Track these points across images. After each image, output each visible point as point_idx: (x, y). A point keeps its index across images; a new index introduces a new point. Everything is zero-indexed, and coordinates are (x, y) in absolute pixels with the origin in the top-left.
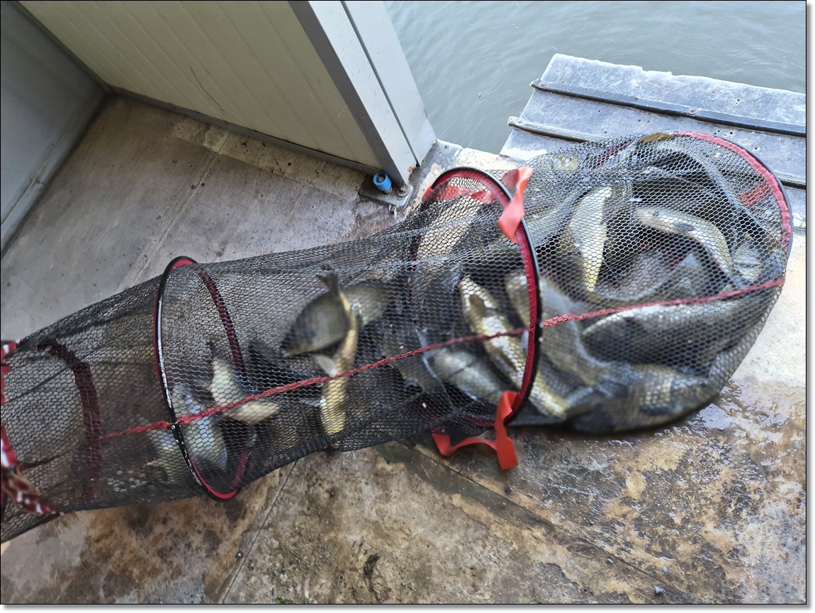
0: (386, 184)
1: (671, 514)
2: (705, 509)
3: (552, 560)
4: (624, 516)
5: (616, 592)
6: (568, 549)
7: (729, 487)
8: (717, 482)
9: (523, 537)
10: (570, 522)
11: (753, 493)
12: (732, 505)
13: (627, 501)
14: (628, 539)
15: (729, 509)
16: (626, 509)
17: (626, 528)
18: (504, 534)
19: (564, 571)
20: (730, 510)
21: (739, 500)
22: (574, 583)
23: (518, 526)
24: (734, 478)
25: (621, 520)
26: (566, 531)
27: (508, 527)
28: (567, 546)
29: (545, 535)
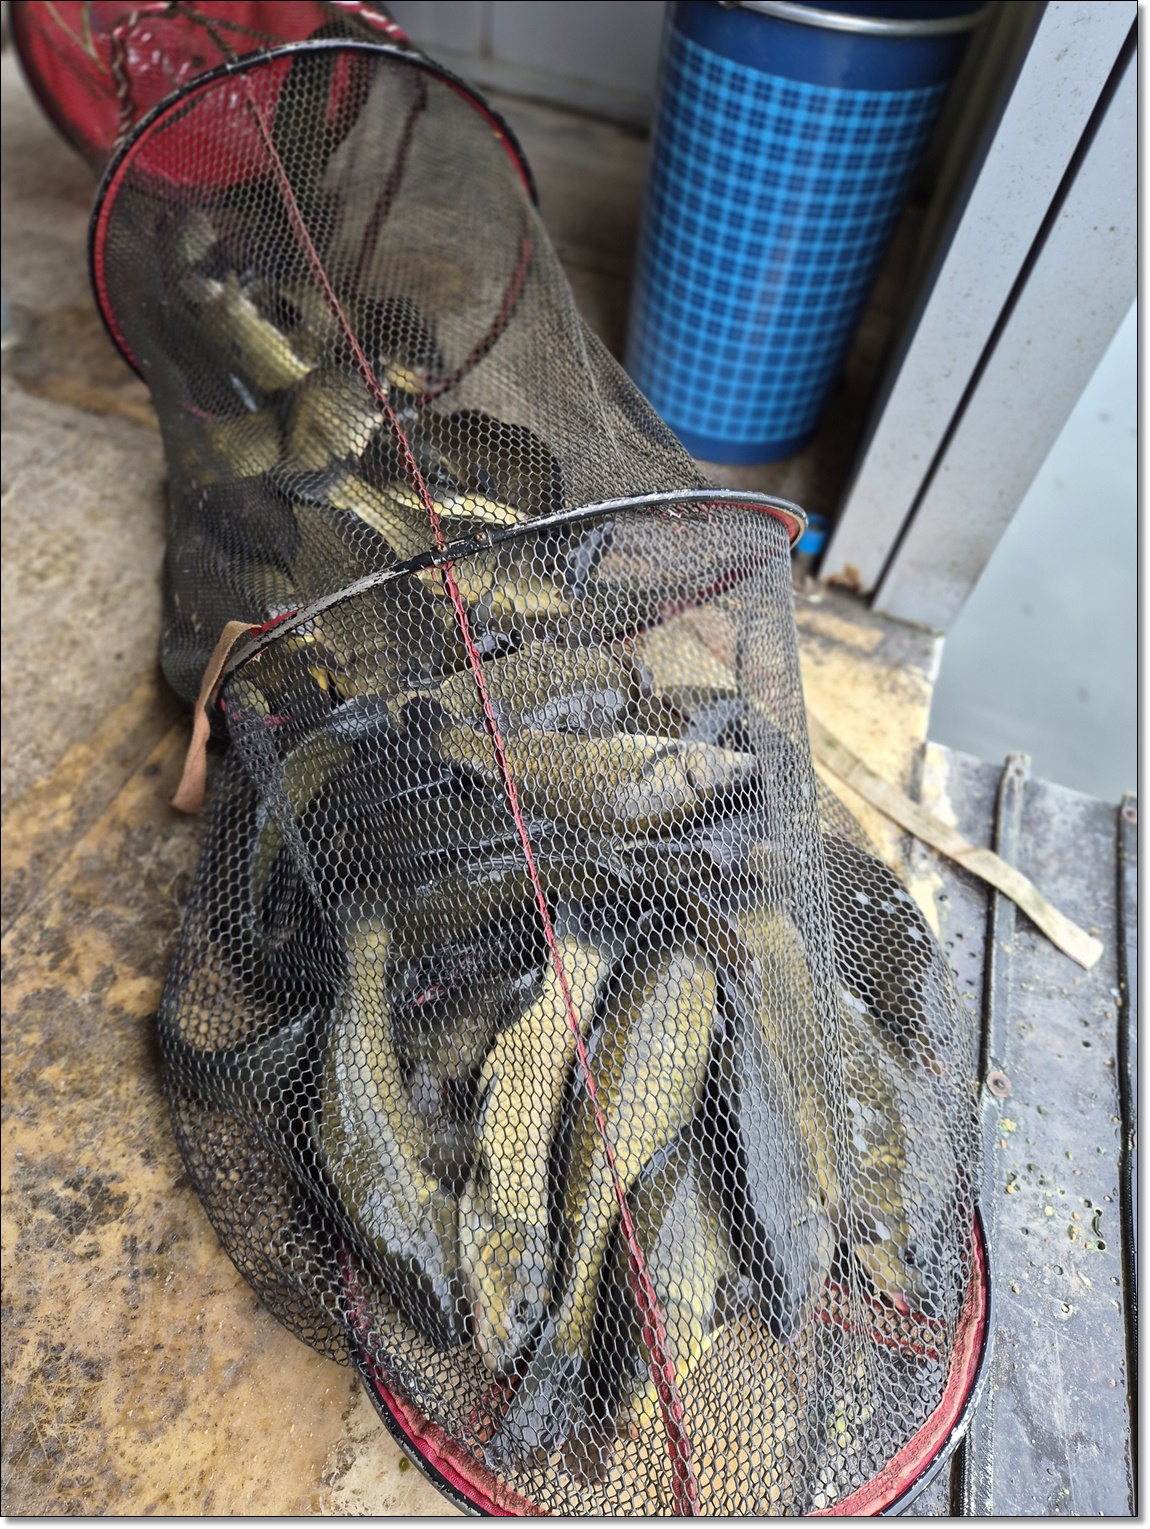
1: (63, 1062)
2: (68, 1131)
4: (74, 971)
7: (112, 1186)
8: (125, 1160)
9: (57, 795)
10: (74, 872)
11: (91, 1239)
12: (69, 1192)
13: (107, 978)
14: (21, 976)
15: (61, 1183)
16: (89, 973)
17: (47, 974)
18: (68, 765)
20: (56, 1185)
21: (78, 1209)
23: (81, 789)
24: (132, 1199)
25: (66, 963)
26: (59, 867)
27: (81, 771)
28: (27, 867)
29: (56, 831)
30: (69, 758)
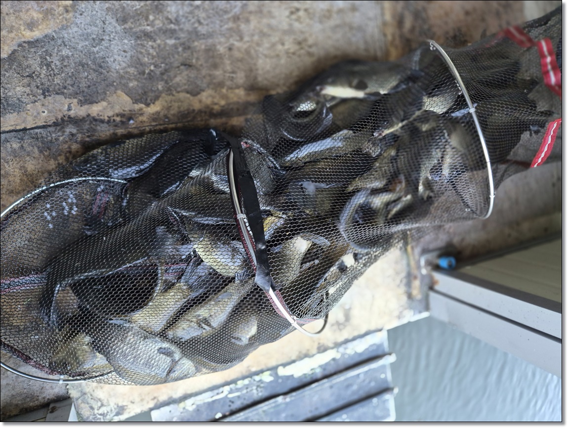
0: (444, 263)
3: (199, 96)
5: (154, 103)
6: (194, 110)
9: (223, 99)
18: (234, 93)
19: (188, 95)
22: (178, 92)
23: (230, 104)
27: (235, 99)
28: (196, 111)
29: (212, 109)
30: (237, 91)
